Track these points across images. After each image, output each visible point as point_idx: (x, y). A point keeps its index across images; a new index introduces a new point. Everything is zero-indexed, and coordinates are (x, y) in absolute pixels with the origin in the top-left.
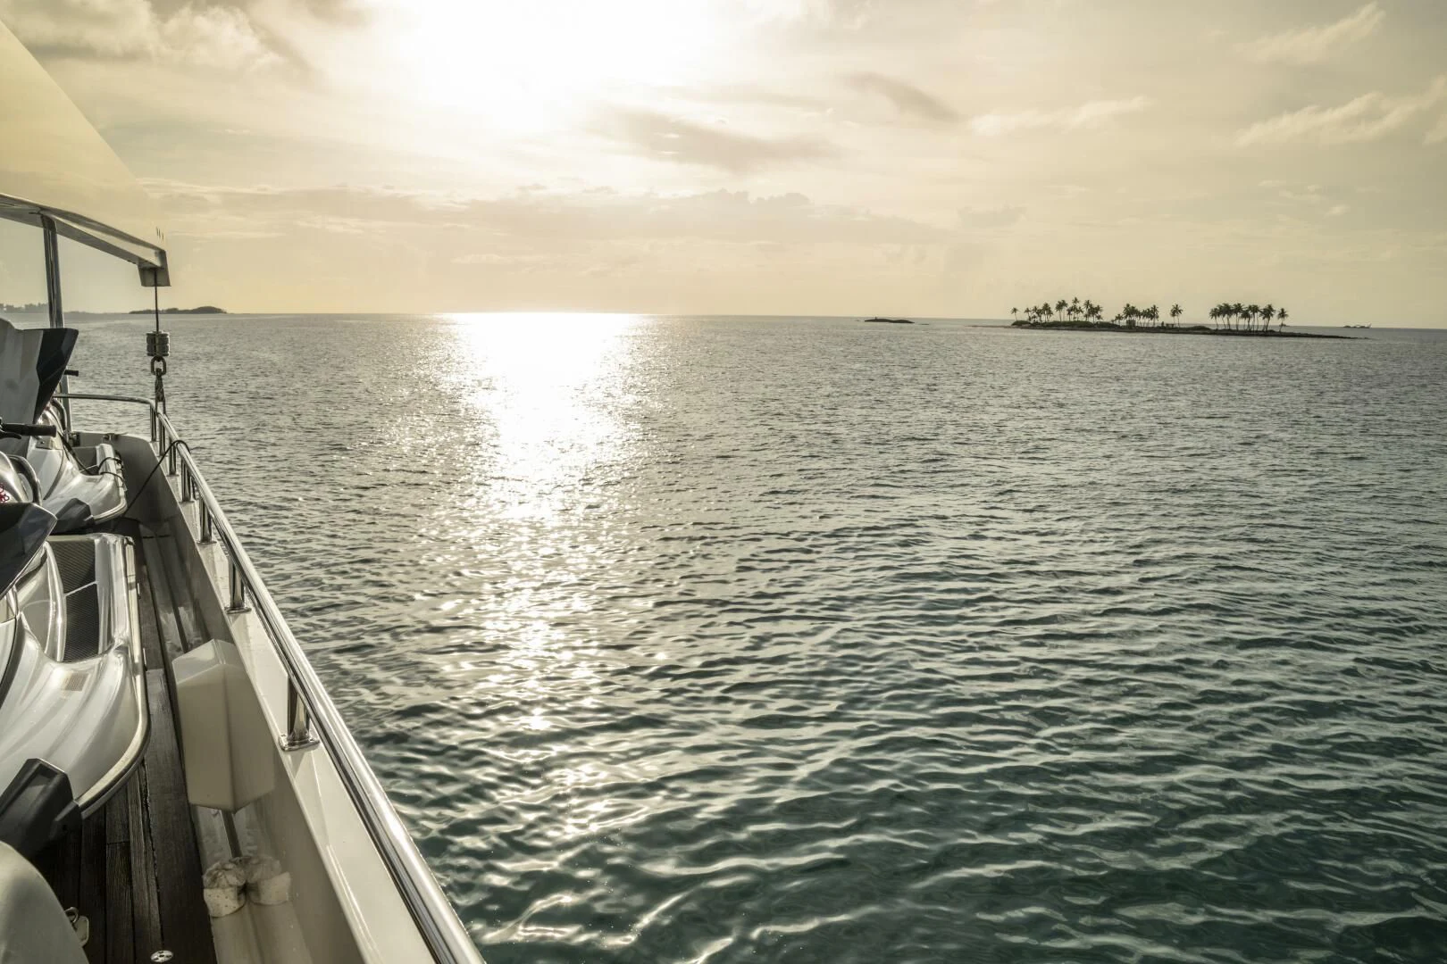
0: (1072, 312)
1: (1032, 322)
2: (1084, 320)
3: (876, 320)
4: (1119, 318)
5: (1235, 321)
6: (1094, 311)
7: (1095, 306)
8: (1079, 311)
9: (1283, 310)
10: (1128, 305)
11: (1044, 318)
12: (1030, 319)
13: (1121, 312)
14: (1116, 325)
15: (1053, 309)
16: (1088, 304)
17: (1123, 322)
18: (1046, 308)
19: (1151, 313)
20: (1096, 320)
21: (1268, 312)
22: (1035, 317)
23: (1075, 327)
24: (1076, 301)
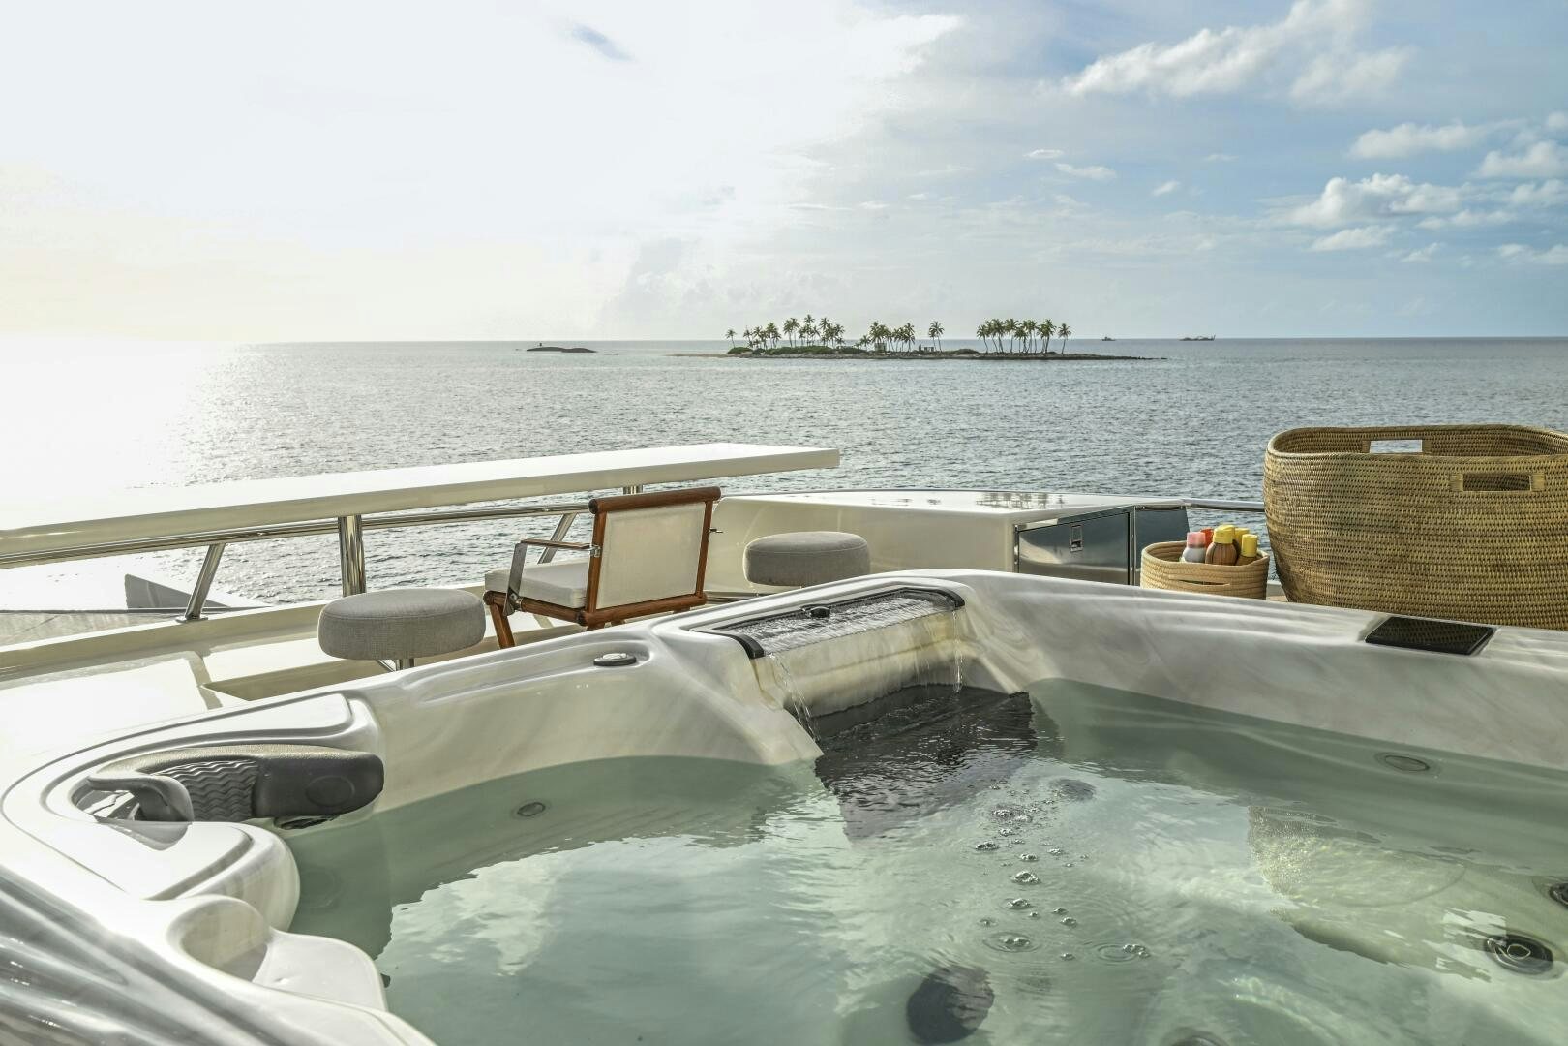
0: (806, 335)
1: (754, 348)
2: (821, 344)
3: (541, 348)
4: (865, 341)
5: (1008, 341)
6: (832, 332)
7: (834, 326)
8: (814, 332)
9: (1064, 326)
10: (876, 324)
11: (769, 343)
12: (751, 344)
13: (867, 332)
14: (862, 351)
15: (781, 331)
16: (824, 322)
17: (871, 347)
18: (772, 329)
19: (905, 335)
20: (837, 345)
21: (1046, 330)
22: (757, 342)
23: (810, 354)
24: (809, 319)
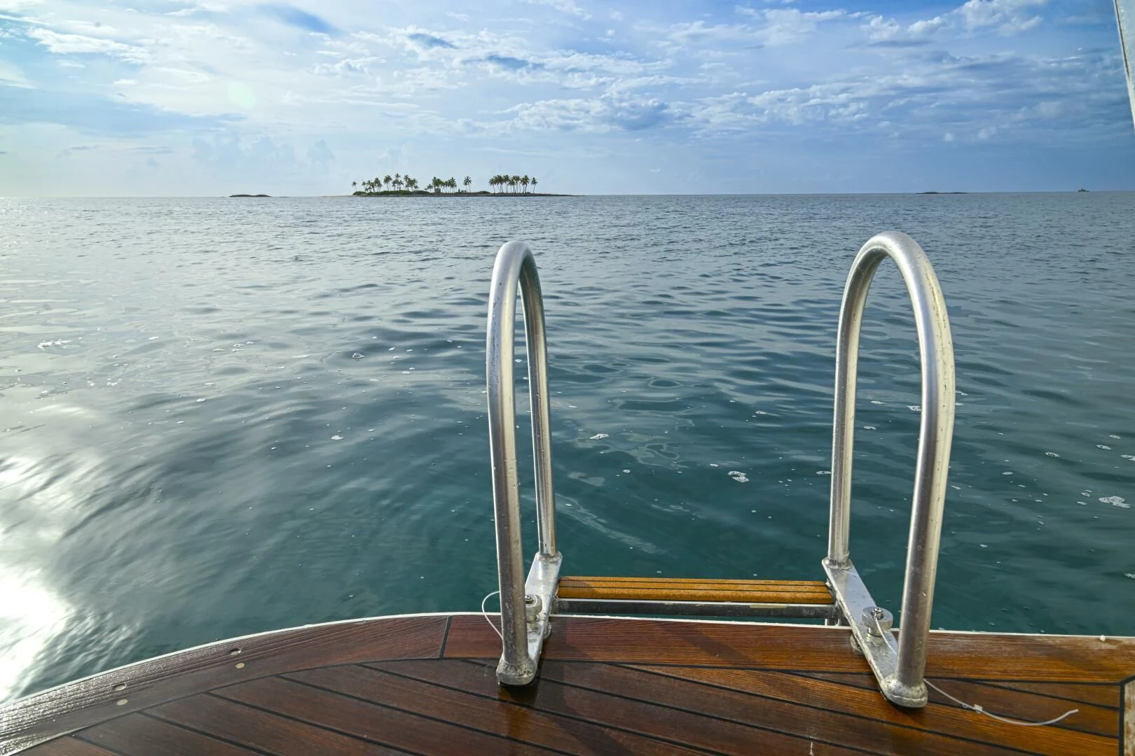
0: (396, 184)
1: (368, 192)
2: (405, 189)
3: (240, 196)
4: (430, 187)
5: (506, 188)
6: (411, 183)
7: (412, 179)
8: (400, 183)
9: (534, 179)
10: (435, 178)
11: (376, 189)
12: (367, 189)
13: (431, 183)
14: (428, 193)
15: (382, 182)
16: (406, 178)
17: (432, 191)
18: (377, 181)
19: (451, 183)
20: (414, 189)
21: (525, 181)
22: (370, 188)
23: (399, 195)
24: (397, 176)
